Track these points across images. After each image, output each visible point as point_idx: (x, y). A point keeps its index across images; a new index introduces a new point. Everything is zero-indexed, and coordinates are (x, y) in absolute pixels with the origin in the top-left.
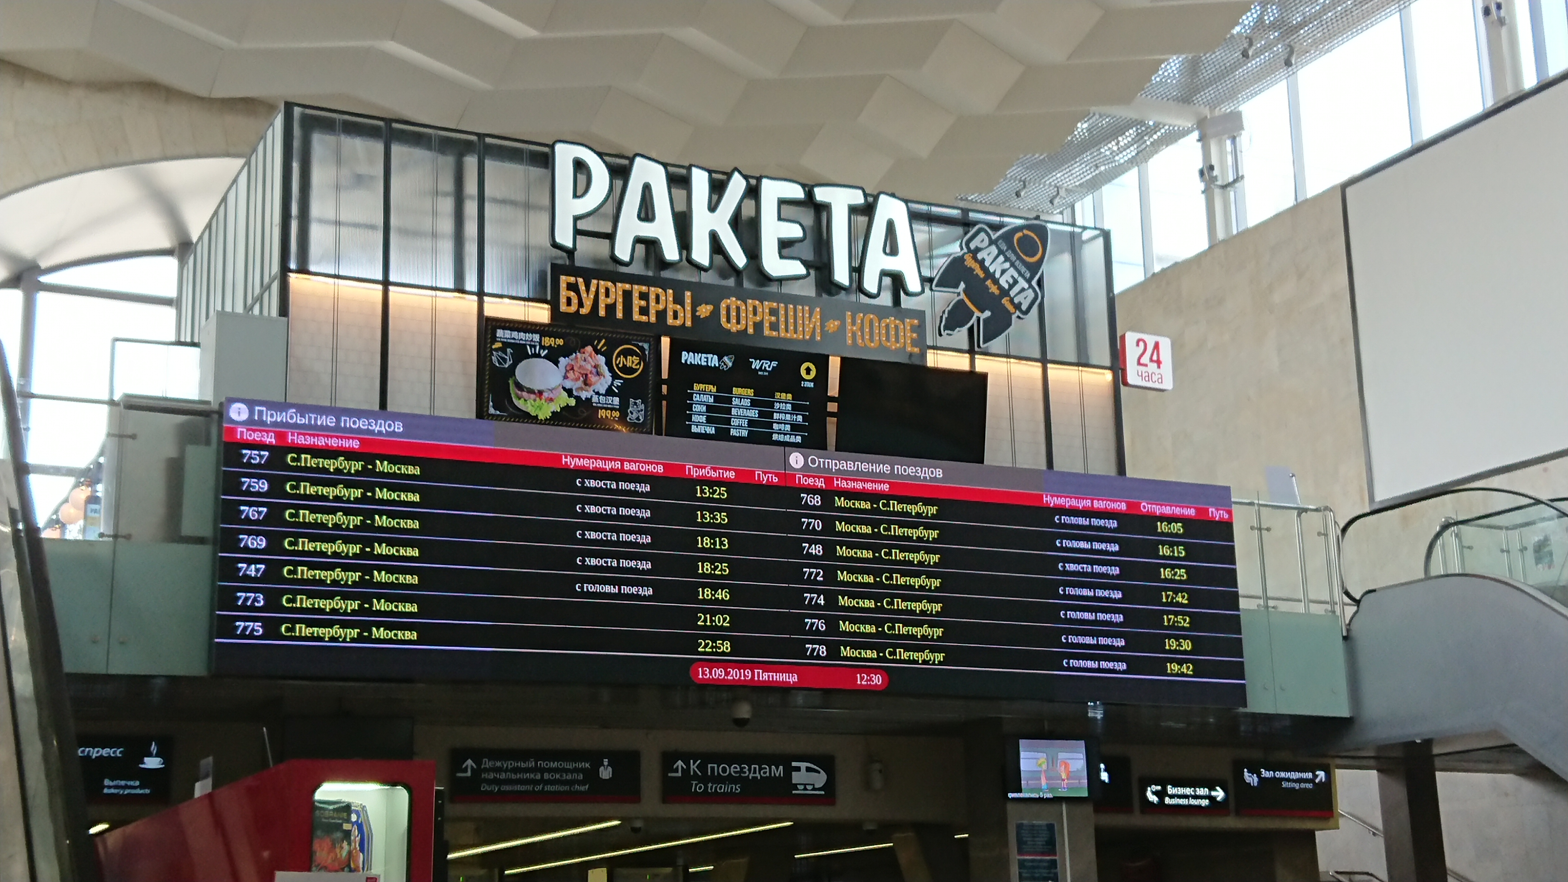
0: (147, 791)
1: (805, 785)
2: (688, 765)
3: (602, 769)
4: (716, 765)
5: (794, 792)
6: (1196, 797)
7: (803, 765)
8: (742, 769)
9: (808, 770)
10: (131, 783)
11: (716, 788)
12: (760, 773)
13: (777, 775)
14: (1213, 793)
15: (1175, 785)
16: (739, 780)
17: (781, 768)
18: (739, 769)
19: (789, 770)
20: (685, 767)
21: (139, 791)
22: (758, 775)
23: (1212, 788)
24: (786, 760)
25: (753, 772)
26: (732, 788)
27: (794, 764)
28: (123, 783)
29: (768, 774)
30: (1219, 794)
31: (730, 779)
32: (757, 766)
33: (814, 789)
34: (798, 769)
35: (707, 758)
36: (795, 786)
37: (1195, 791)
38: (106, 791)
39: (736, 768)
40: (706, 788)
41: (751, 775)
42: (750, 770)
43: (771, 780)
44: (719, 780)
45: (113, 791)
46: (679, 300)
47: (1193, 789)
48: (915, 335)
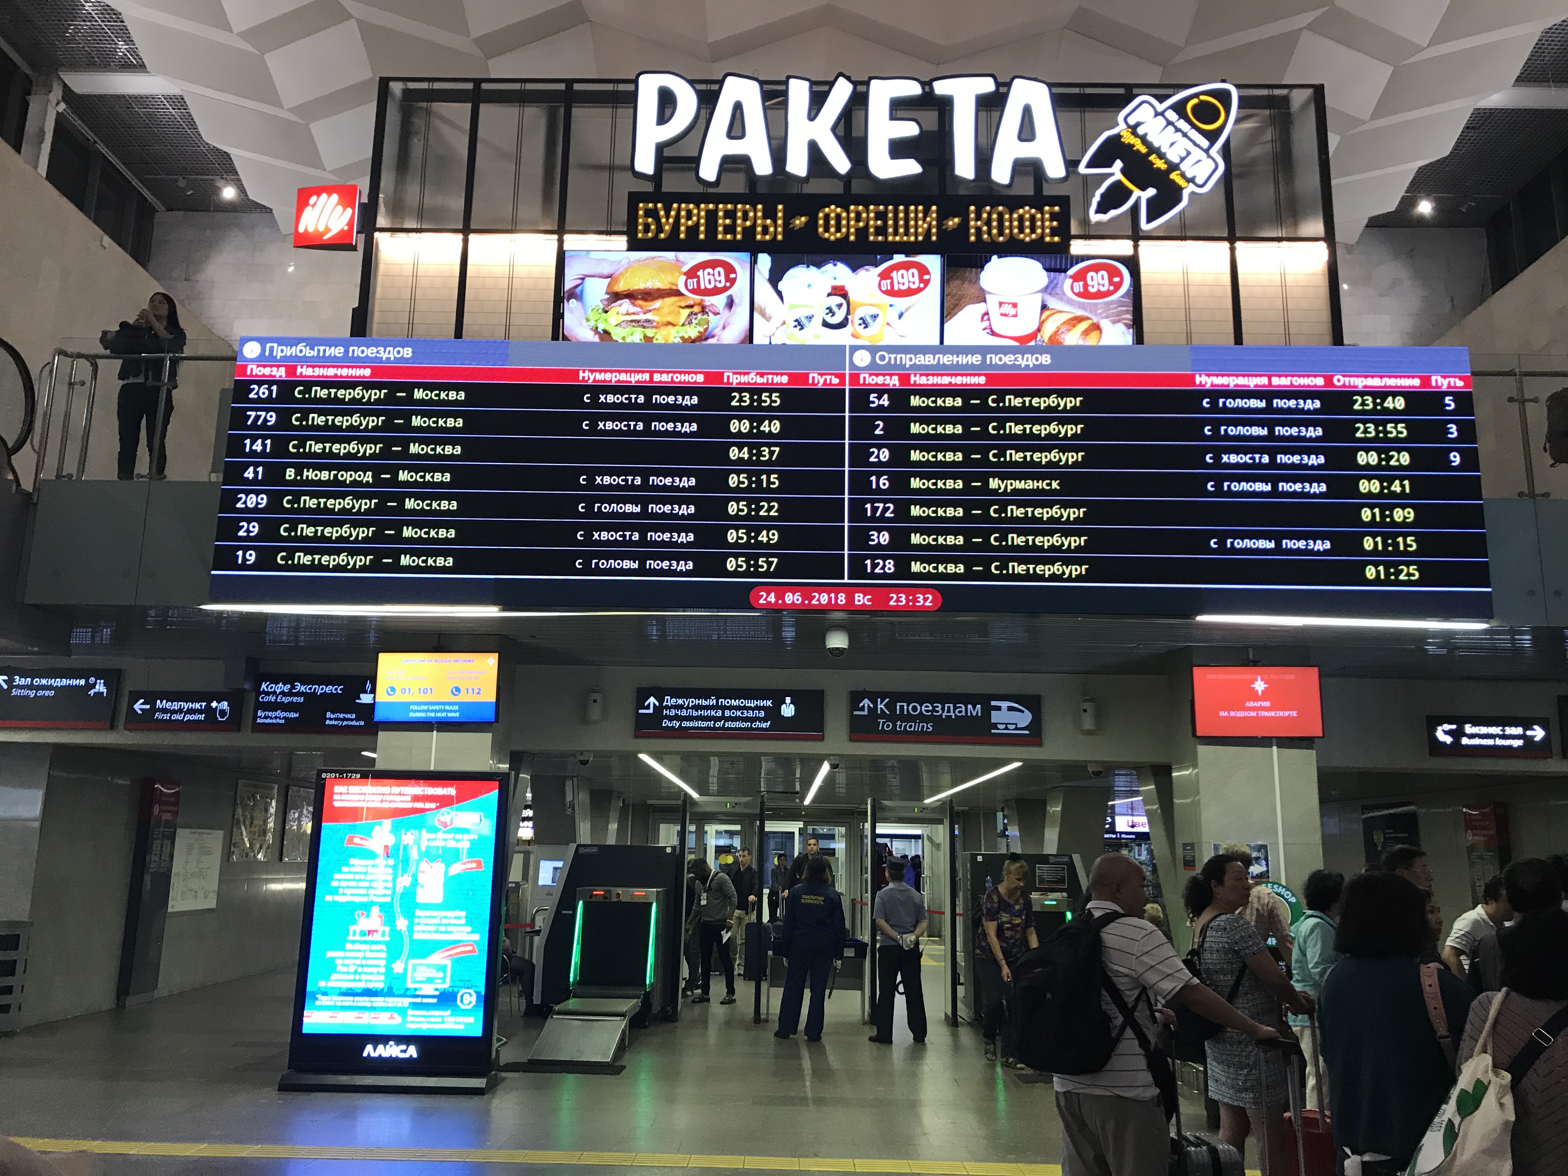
0: (362, 723)
1: (1006, 724)
2: (876, 705)
3: (784, 706)
4: (905, 704)
5: (993, 731)
6: (1504, 737)
7: (1005, 705)
8: (934, 707)
9: (1010, 709)
10: (349, 716)
11: (905, 726)
12: (954, 712)
13: (974, 714)
14: (1529, 733)
15: (1475, 724)
16: (932, 719)
17: (979, 706)
18: (931, 708)
19: (988, 710)
20: (872, 706)
21: (354, 723)
22: (952, 714)
23: (1527, 726)
24: (985, 700)
25: (947, 711)
26: (923, 726)
27: (993, 703)
28: (342, 716)
29: (963, 713)
30: (1538, 733)
31: (921, 718)
32: (951, 705)
33: (1016, 729)
34: (999, 708)
35: (895, 697)
36: (995, 726)
37: (1503, 730)
38: (328, 722)
39: (927, 707)
40: (895, 726)
41: (945, 714)
42: (943, 709)
43: (968, 719)
44: (909, 718)
45: (333, 722)
46: (769, 213)
47: (1501, 728)
48: (1055, 223)
